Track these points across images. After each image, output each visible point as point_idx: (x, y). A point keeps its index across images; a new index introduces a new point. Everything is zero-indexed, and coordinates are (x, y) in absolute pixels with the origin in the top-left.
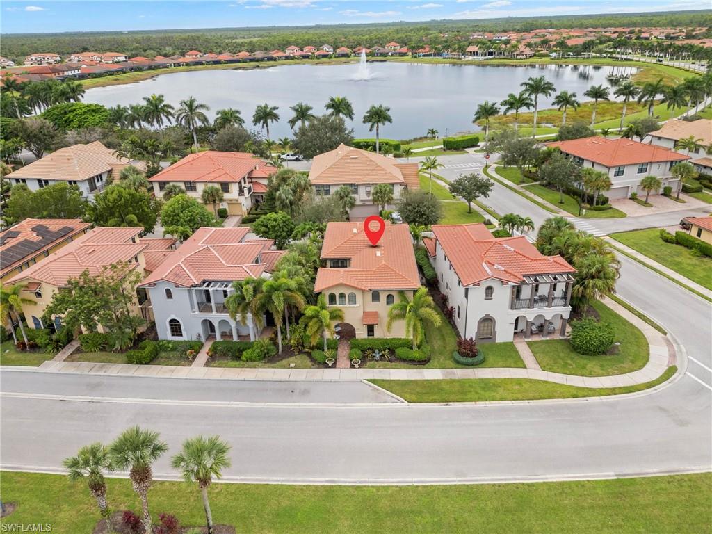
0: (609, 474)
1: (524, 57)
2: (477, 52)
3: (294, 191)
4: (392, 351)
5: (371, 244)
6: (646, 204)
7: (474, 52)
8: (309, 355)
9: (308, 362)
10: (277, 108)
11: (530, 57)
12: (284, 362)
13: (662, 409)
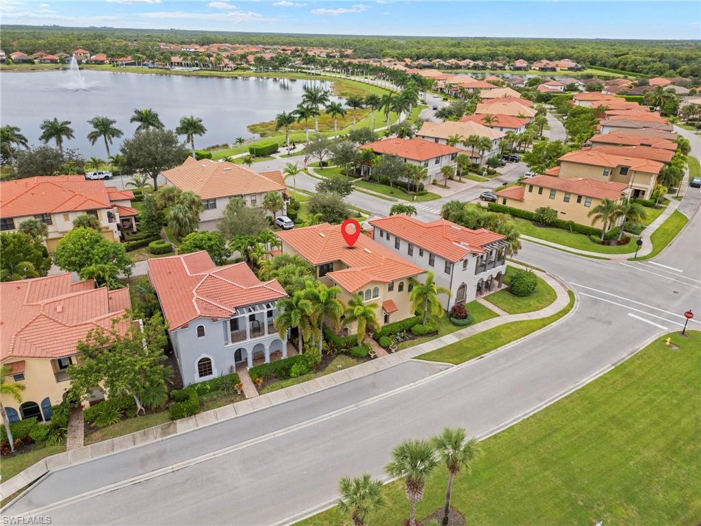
0: (607, 368)
1: (230, 69)
2: (181, 63)
3: (190, 208)
4: (409, 331)
5: (348, 245)
6: (445, 187)
7: (178, 63)
8: (347, 354)
9: (351, 360)
10: (70, 123)
11: (235, 69)
12: (331, 366)
13: (591, 318)
